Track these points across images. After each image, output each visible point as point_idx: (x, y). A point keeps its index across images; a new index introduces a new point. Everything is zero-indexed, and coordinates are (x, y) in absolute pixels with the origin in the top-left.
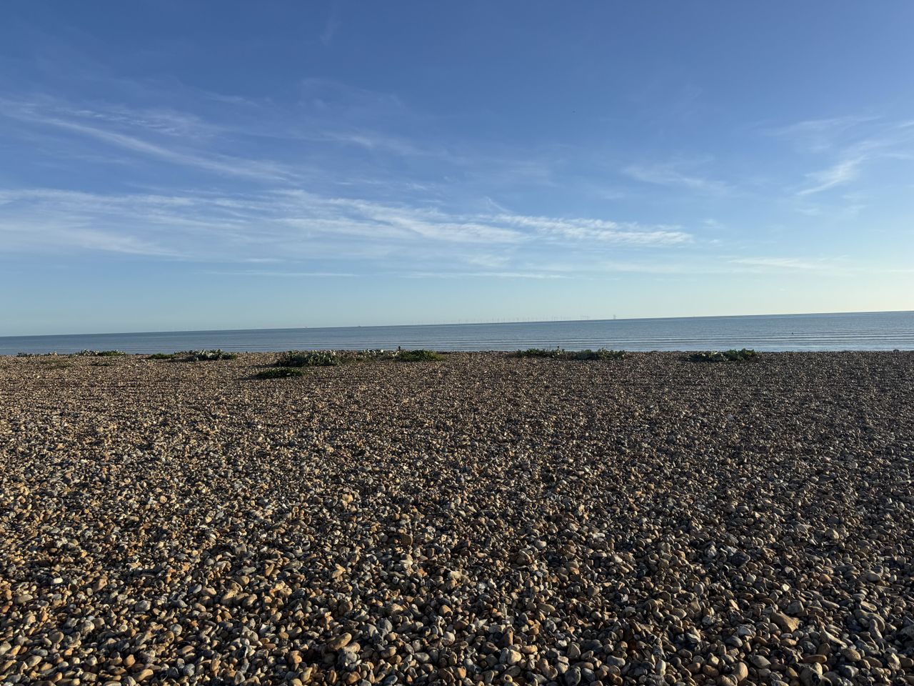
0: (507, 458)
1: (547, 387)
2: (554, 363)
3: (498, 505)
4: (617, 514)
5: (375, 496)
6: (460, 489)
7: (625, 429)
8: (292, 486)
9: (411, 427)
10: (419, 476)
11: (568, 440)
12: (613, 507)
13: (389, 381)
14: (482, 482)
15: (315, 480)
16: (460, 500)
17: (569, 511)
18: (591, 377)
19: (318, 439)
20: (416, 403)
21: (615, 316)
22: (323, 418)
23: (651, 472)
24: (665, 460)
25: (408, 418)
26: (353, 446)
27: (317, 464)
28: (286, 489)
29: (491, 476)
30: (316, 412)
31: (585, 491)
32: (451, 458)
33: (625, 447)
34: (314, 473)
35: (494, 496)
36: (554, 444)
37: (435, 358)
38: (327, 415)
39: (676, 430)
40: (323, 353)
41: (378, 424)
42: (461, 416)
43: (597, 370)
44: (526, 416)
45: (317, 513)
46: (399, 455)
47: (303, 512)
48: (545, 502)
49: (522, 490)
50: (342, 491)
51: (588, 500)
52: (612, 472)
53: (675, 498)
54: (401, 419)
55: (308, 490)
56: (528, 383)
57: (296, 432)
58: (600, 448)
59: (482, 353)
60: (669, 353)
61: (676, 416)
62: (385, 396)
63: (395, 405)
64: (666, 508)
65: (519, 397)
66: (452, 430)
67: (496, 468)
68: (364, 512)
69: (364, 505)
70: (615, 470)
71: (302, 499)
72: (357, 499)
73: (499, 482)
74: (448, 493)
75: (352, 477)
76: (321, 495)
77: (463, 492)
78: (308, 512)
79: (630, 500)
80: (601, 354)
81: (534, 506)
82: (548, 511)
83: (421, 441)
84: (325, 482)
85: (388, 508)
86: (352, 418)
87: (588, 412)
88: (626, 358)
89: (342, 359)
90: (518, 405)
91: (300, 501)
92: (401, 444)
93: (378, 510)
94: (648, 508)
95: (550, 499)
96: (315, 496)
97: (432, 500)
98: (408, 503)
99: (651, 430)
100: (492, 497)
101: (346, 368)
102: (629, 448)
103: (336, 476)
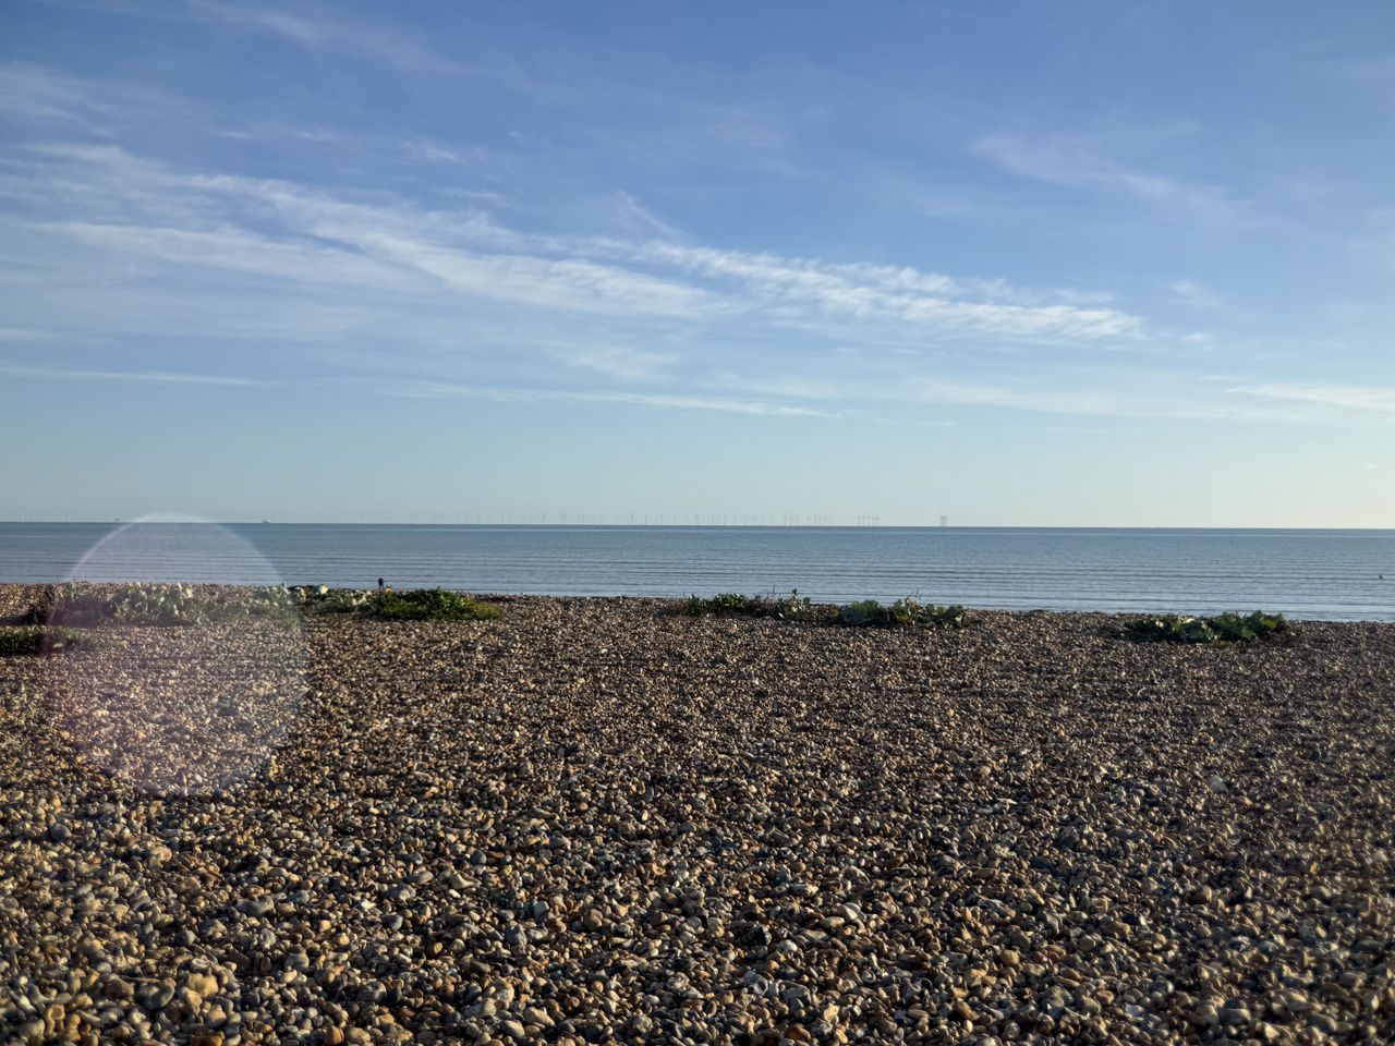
0: (644, 882)
1: (761, 694)
2: (782, 633)
3: (613, 1006)
4: (922, 1030)
5: (278, 980)
6: (514, 964)
7: (955, 810)
8: (50, 949)
9: (392, 794)
10: (404, 929)
11: (806, 833)
12: (912, 1011)
13: (337, 672)
14: (575, 945)
15: (115, 935)
16: (511, 993)
17: (800, 1020)
18: (873, 672)
19: (129, 825)
20: (410, 732)
21: (943, 518)
22: (148, 767)
23: (1013, 922)
24: (1051, 891)
25: (385, 772)
26: (225, 844)
27: (122, 891)
28: (32, 959)
29: (600, 931)
30: (128, 750)
31: (842, 969)
32: (495, 879)
33: (953, 856)
34: (114, 917)
35: (605, 982)
36: (770, 844)
37: (469, 611)
38: (158, 758)
39: (1081, 812)
40: (158, 591)
41: (301, 786)
42: (530, 766)
43: (891, 653)
44: (704, 770)
45: (115, 1025)
46: (353, 871)
47: (77, 1019)
48: (737, 997)
49: (680, 966)
50: (187, 966)
51: (850, 992)
52: (915, 920)
53: (1070, 988)
54: (365, 773)
55: (95, 961)
56: (714, 682)
57: (69, 804)
58: (887, 856)
59: (597, 602)
60: (1075, 618)
61: (1084, 779)
62: (325, 712)
63: (350, 737)
64: (1046, 1012)
65: (689, 719)
66: (501, 804)
67: (614, 909)
68: (245, 1023)
69: (246, 1003)
70: (923, 914)
71: (77, 984)
72: (230, 989)
73: (619, 945)
74: (481, 973)
75: (219, 929)
76: (129, 974)
77: (520, 972)
78: (90, 1022)
79: (958, 992)
80: (903, 612)
81: (707, 1007)
82: (743, 1021)
83: (414, 833)
84: (144, 940)
85: (313, 1012)
86: (228, 770)
87: (862, 763)
88: (966, 626)
89: (209, 608)
90: (684, 740)
91: (70, 991)
92: (359, 842)
93: (284, 1019)
94: (1000, 1014)
95: (751, 991)
96: (114, 977)
97: (436, 991)
98: (370, 1000)
99: (1020, 812)
100: (600, 986)
101: (220, 633)
102: (962, 858)
103: (175, 926)
